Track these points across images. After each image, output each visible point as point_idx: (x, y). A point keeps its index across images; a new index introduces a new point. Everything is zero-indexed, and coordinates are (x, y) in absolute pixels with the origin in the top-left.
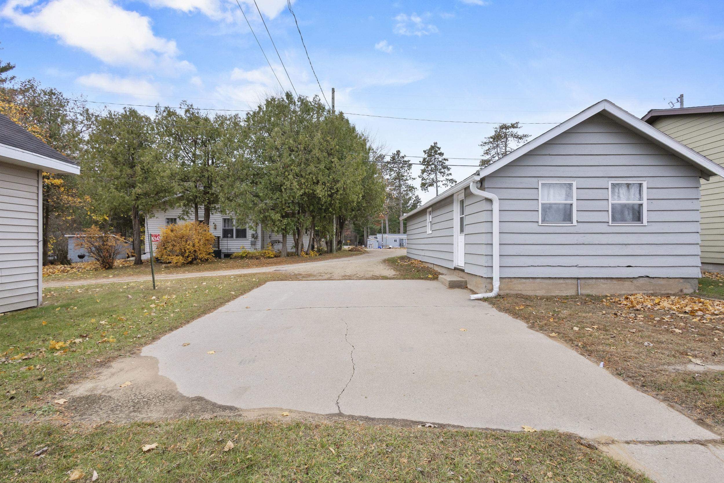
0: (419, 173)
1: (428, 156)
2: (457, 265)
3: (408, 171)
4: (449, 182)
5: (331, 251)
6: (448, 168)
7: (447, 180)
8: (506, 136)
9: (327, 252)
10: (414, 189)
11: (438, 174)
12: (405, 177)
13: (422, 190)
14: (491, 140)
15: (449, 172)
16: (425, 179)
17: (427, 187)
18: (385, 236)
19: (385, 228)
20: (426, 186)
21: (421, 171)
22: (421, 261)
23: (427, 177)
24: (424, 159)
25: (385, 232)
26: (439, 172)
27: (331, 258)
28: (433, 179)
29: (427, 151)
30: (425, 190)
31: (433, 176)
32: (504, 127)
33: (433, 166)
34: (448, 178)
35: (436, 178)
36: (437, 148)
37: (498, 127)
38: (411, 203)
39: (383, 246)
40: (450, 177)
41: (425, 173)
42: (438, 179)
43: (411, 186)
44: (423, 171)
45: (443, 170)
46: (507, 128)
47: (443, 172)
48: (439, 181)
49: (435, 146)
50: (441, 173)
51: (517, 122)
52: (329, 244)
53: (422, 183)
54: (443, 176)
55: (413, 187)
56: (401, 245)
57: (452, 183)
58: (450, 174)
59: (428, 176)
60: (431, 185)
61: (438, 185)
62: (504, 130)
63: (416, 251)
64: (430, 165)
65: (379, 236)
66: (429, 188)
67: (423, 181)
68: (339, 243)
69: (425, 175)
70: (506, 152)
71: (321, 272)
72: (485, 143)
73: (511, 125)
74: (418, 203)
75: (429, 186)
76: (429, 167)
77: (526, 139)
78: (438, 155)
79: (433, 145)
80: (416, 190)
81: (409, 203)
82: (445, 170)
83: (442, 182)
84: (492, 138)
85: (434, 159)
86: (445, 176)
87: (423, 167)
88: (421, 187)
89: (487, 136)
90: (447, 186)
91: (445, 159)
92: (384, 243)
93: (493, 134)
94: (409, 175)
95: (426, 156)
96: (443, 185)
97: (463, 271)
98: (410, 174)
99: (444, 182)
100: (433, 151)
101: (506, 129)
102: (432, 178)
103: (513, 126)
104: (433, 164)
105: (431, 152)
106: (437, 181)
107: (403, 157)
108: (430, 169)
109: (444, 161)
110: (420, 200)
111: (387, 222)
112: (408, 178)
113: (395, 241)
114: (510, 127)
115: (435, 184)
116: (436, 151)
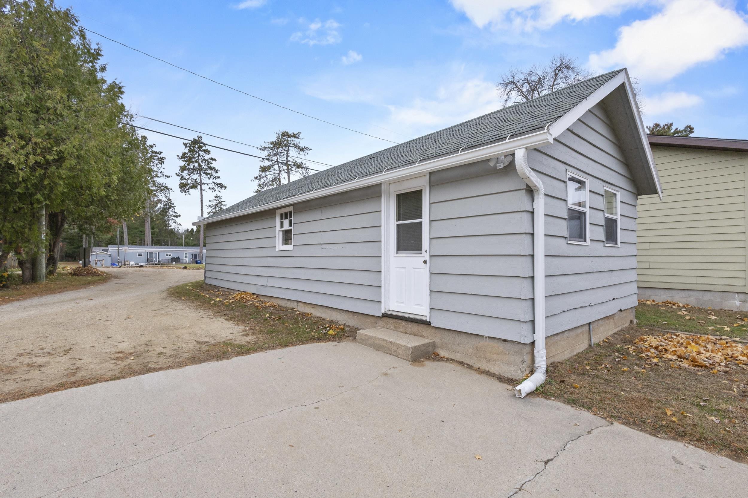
0: (178, 170)
1: (190, 151)
2: (387, 309)
3: (159, 165)
4: (217, 186)
5: (34, 278)
6: (215, 169)
7: (214, 183)
8: (287, 145)
9: (22, 280)
10: (168, 189)
11: (203, 175)
12: (155, 173)
13: (182, 191)
14: (272, 146)
15: (217, 175)
16: (185, 179)
17: (188, 189)
18: (122, 248)
19: (122, 238)
20: (187, 187)
21: (179, 168)
22: (253, 294)
23: (188, 177)
24: (184, 154)
25: (122, 243)
26: (205, 173)
27: (35, 294)
28: (196, 180)
29: (188, 145)
30: (185, 192)
31: (195, 176)
32: (285, 134)
33: (196, 164)
34: (215, 181)
35: (201, 180)
36: (202, 143)
37: (279, 133)
38: (160, 207)
39: (119, 262)
40: (218, 181)
41: (186, 172)
42: (203, 181)
43: (164, 185)
44: (183, 169)
45: (209, 171)
46: (289, 136)
47: (209, 174)
48: (204, 184)
49: (199, 140)
50: (206, 174)
51: (300, 132)
52: (28, 265)
53: (181, 183)
54: (209, 179)
55: (166, 187)
56: (149, 260)
57: (221, 187)
58: (218, 177)
59: (189, 175)
60: (194, 187)
61: (203, 189)
62: (285, 138)
63: (229, 275)
64: (193, 162)
65: (112, 249)
66: (192, 191)
67: (183, 181)
68: (51, 261)
69: (185, 174)
70: (288, 161)
71: (29, 348)
72: (265, 148)
73: (293, 134)
74: (170, 208)
75: (191, 188)
76: (191, 164)
77: (307, 152)
78: (203, 152)
79: (197, 138)
80: (170, 191)
81: (157, 208)
82: (213, 171)
83: (208, 185)
84: (272, 143)
85: (198, 157)
86: (211, 179)
87: (182, 163)
88: (180, 187)
89: (266, 141)
90: (215, 191)
91: (212, 159)
92: (121, 258)
93: (274, 139)
94: (160, 171)
95: (186, 150)
96: (209, 188)
97: (427, 324)
98: (162, 170)
99: (210, 186)
100: (197, 146)
101: (288, 138)
102: (195, 178)
103: (294, 136)
104: (196, 162)
105: (194, 147)
106: (201, 184)
107: (152, 146)
108: (192, 167)
109: (211, 161)
110: (173, 204)
111: (125, 230)
112: (159, 175)
113: (140, 255)
114: (292, 136)
115: (199, 187)
116: (200, 147)
